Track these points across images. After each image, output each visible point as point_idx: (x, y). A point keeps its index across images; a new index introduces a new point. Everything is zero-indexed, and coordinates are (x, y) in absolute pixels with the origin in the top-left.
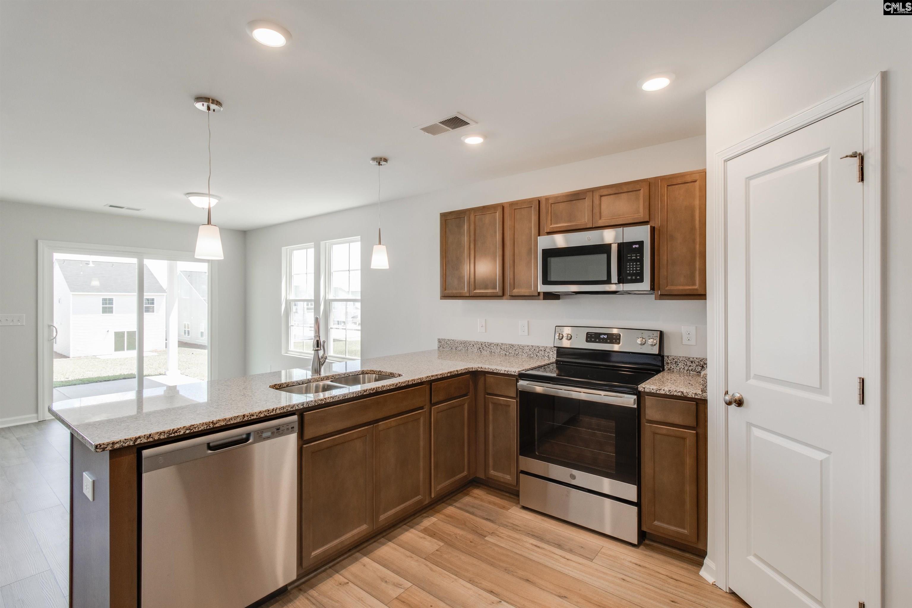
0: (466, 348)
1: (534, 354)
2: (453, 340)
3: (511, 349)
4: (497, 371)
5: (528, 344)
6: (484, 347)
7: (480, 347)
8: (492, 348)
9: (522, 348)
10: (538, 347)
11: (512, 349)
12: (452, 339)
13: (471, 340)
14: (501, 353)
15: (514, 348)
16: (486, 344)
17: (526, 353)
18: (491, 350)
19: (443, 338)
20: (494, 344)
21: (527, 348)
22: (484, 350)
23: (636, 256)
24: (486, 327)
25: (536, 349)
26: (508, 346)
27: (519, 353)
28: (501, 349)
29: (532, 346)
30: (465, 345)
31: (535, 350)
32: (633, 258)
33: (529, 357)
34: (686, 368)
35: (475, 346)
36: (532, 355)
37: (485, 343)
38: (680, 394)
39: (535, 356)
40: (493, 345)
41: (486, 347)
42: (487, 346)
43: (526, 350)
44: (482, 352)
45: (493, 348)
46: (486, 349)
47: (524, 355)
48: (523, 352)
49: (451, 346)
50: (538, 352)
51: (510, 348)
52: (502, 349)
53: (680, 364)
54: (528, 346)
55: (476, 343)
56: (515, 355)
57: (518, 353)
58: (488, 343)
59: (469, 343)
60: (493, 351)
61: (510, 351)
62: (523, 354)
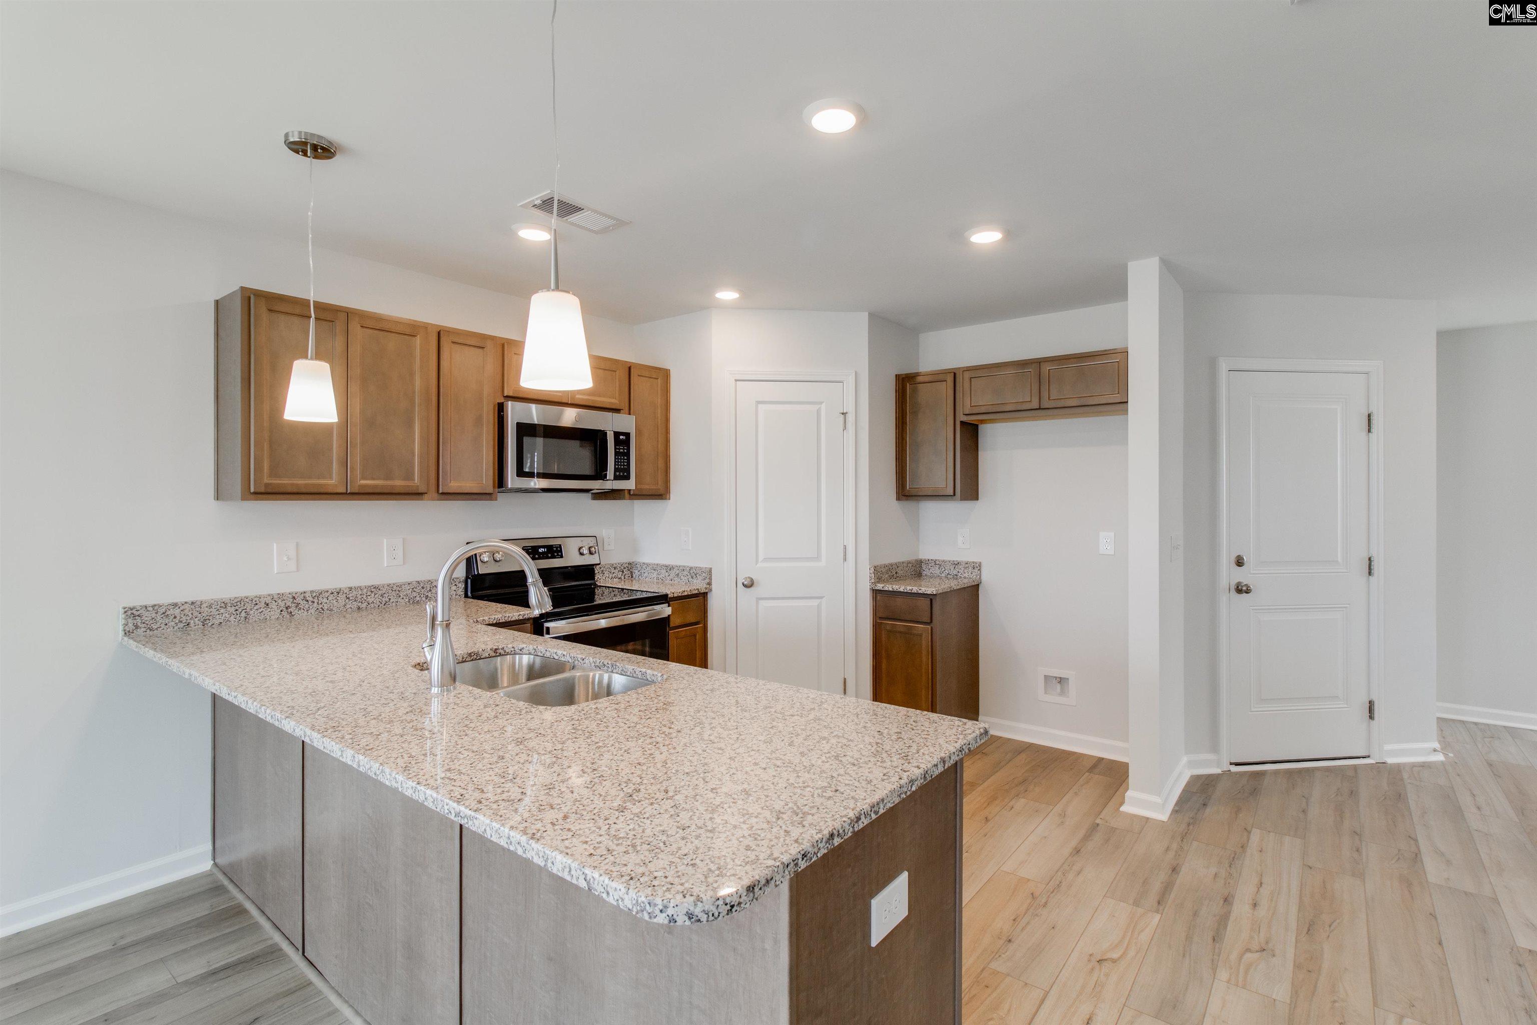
0: (243, 614)
1: (422, 596)
2: (193, 603)
3: (373, 595)
4: (506, 619)
5: (409, 580)
6: (302, 602)
7: (289, 604)
8: (325, 600)
9: (398, 588)
10: (430, 583)
11: (375, 594)
12: (190, 600)
13: (258, 593)
14: (348, 606)
15: (380, 592)
16: (307, 595)
17: (405, 597)
18: (321, 606)
19: (150, 602)
20: (330, 592)
21: (409, 588)
22: (300, 609)
23: (624, 449)
24: (297, 561)
25: (425, 586)
26: (365, 590)
27: (390, 599)
28: (348, 598)
29: (418, 582)
30: (237, 608)
31: (423, 588)
32: (621, 450)
33: (411, 602)
34: (611, 576)
35: (273, 605)
36: (418, 598)
37: (303, 595)
38: (696, 592)
39: (424, 599)
40: (327, 594)
41: (307, 601)
42: (310, 599)
43: (407, 590)
44: (293, 616)
45: (328, 601)
46: (307, 606)
47: (403, 601)
48: (400, 596)
49: (184, 618)
50: (430, 590)
51: (369, 593)
52: (351, 598)
53: (606, 573)
54: (409, 584)
55: (276, 597)
56: (381, 605)
57: (388, 600)
58: (312, 592)
59: (255, 601)
60: (326, 607)
61: (370, 600)
62: (399, 600)
